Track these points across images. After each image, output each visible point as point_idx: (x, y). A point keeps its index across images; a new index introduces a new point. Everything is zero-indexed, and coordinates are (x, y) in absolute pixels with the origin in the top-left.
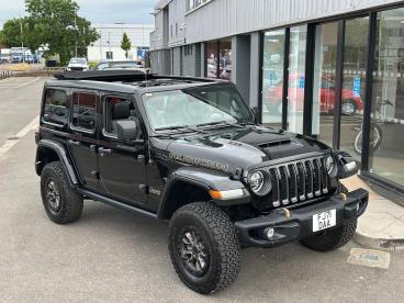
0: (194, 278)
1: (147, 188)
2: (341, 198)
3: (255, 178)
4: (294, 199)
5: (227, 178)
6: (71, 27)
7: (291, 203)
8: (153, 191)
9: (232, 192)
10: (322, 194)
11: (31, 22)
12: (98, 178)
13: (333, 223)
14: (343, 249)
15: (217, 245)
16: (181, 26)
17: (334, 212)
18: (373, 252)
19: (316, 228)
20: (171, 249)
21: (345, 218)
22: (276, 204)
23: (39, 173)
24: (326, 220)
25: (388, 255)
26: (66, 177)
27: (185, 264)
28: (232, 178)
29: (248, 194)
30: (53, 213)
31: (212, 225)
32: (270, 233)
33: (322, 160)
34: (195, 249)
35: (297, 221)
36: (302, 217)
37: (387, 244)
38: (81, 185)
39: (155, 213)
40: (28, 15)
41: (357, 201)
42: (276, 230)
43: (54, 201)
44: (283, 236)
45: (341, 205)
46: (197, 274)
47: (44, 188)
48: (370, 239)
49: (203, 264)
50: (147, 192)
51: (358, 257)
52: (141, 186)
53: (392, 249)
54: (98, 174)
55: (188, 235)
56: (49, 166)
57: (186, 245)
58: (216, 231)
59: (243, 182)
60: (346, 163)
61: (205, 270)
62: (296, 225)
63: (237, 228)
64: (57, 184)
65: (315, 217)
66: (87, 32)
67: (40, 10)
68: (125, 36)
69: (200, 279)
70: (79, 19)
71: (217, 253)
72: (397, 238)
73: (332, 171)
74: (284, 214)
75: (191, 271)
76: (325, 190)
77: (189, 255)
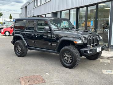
7: (92, 45)
8: (53, 44)
9: (79, 42)
12: (35, 43)
13: (101, 50)
14: (98, 59)
16: (33, 11)
19: (97, 52)
27: (65, 62)
29: (83, 43)
31: (74, 50)
32: (88, 52)
34: (68, 57)
35: (94, 49)
36: (95, 48)
38: (28, 45)
42: (89, 51)
43: (19, 51)
44: (91, 53)
48: (104, 57)
50: (51, 45)
51: (102, 61)
52: (49, 44)
53: (109, 59)
55: (66, 54)
59: (81, 40)
61: (71, 62)
62: (94, 50)
64: (20, 46)
65: (97, 48)
68: (11, 15)
71: (75, 57)
74: (91, 47)
76: (97, 43)
77: (66, 59)
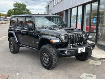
0: (46, 65)
1: (35, 42)
2: (87, 45)
3: (63, 37)
4: (74, 44)
5: (55, 37)
6: (25, 11)
7: (73, 45)
9: (56, 41)
10: (82, 44)
11: (15, 10)
12: (23, 40)
13: (84, 51)
15: (52, 55)
16: (52, 9)
17: (84, 48)
18: (96, 61)
19: (79, 52)
20: (40, 57)
21: (88, 50)
22: (69, 45)
23: (9, 40)
24: (82, 50)
25: (100, 62)
26: (15, 41)
27: (44, 61)
28: (56, 37)
29: (60, 41)
30: (12, 50)
32: (66, 52)
33: (82, 34)
34: (46, 57)
35: (74, 49)
37: (100, 59)
38: (19, 42)
39: (36, 48)
40: (14, 8)
41: (91, 46)
42: (68, 51)
43: (12, 47)
44: (70, 53)
45: (87, 47)
46: (47, 64)
47: (10, 44)
49: (48, 61)
51: (92, 62)
52: (33, 41)
53: (101, 61)
54: (23, 39)
55: (45, 53)
56: (11, 38)
57: (44, 56)
58: (52, 52)
59: (59, 38)
60: (89, 36)
61: (49, 63)
63: (57, 50)
64: (13, 43)
66: (29, 12)
67: (17, 7)
69: (47, 65)
70: (27, 9)
71: (52, 57)
72: (103, 58)
73: (85, 38)
75: (45, 63)
76: (83, 43)
77: (45, 59)
